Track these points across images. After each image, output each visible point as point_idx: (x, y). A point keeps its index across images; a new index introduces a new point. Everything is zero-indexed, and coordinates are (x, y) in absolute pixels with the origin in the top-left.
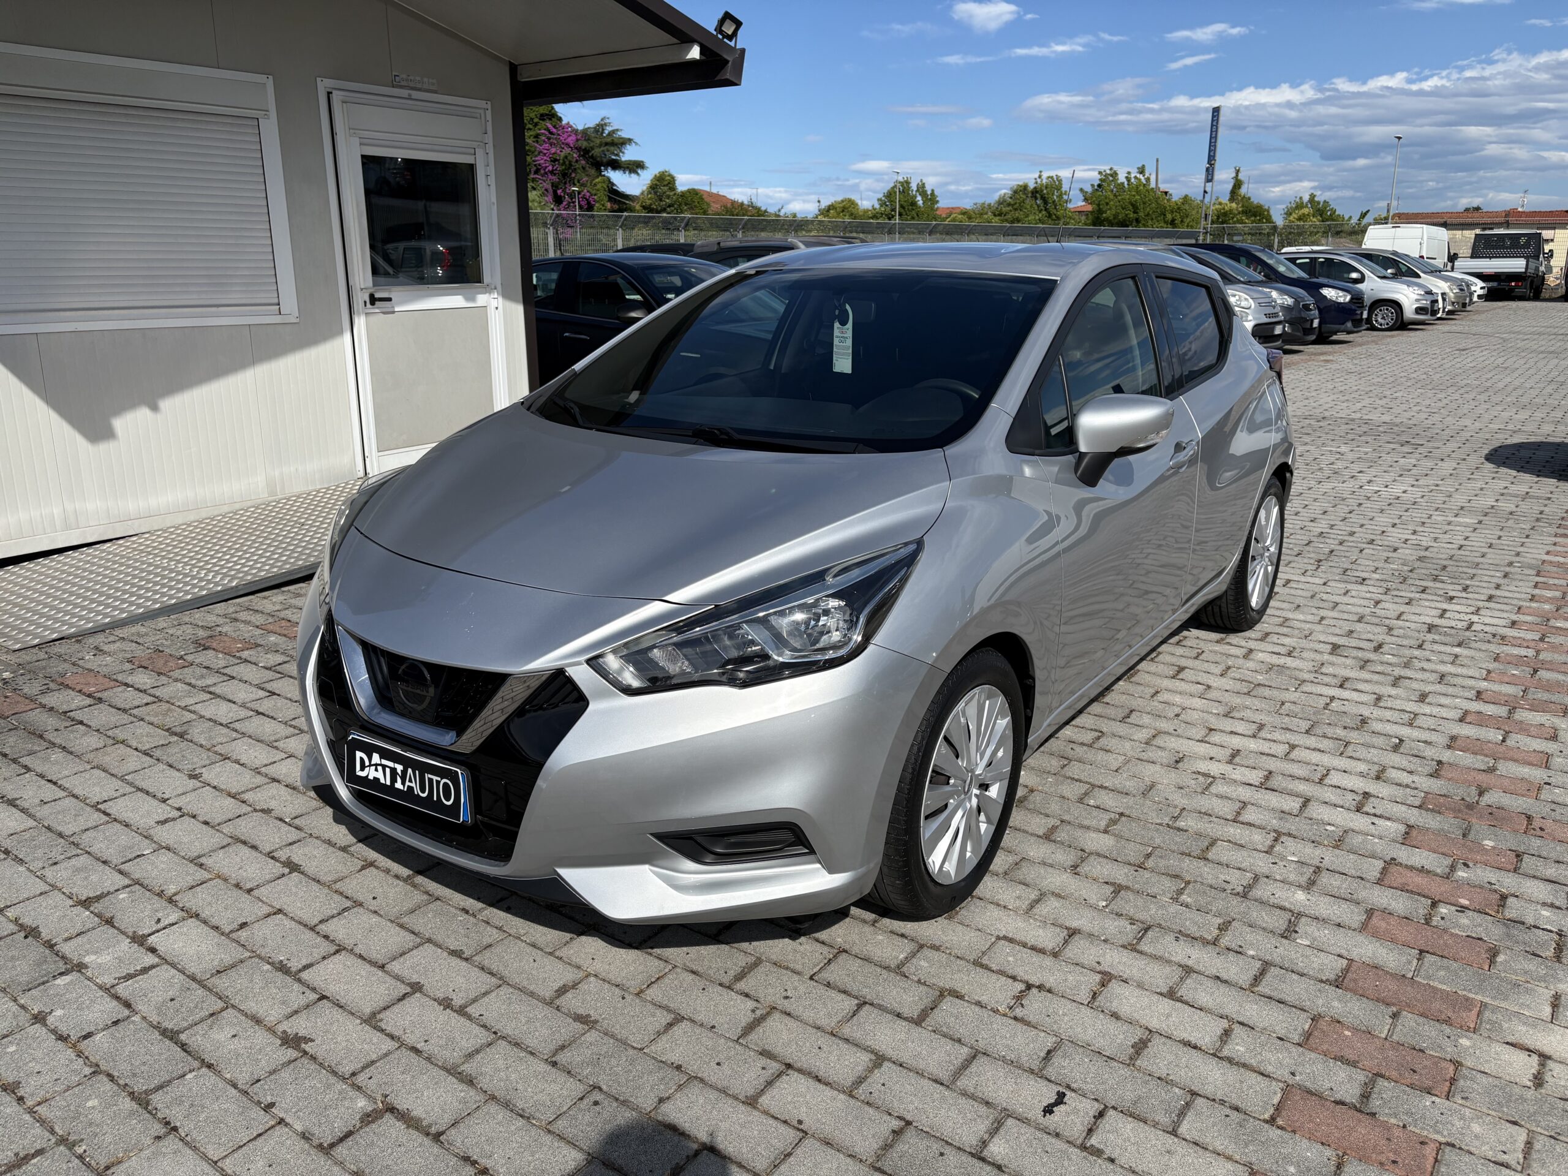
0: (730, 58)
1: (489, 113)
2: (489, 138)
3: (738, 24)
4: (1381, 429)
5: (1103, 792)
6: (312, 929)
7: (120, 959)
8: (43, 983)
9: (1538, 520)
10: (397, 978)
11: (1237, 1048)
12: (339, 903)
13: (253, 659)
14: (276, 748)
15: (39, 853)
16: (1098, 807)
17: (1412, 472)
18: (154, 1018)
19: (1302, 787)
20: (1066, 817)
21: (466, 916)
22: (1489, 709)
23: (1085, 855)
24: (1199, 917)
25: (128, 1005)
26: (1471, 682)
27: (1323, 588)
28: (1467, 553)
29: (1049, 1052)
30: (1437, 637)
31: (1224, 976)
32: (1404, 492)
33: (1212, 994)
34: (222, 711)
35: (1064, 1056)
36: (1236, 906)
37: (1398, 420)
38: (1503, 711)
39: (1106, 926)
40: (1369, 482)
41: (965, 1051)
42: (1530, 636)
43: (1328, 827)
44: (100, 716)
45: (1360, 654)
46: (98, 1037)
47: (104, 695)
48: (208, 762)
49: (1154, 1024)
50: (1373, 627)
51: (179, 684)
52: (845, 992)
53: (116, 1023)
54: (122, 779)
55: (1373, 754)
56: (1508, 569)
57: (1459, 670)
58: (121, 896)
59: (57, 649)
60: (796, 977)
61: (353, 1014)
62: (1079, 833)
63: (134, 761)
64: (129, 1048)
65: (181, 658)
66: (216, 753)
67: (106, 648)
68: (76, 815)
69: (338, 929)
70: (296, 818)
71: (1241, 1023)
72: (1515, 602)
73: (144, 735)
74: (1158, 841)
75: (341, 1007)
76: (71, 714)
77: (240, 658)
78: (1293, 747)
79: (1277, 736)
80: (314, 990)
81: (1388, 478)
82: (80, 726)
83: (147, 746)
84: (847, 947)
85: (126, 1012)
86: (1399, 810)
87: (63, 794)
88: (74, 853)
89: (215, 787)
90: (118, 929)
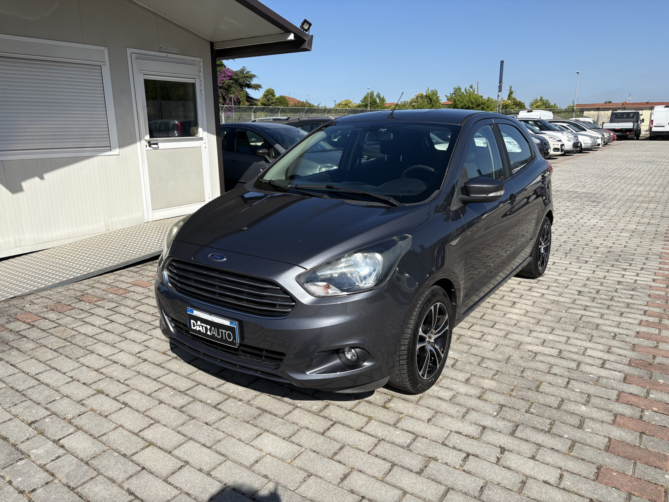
0: (307, 39)
1: (201, 63)
2: (202, 74)
3: (310, 25)
4: (582, 195)
5: (489, 361)
6: (137, 434)
7: (47, 451)
8: (12, 464)
9: (656, 234)
10: (178, 458)
11: (567, 483)
12: (148, 421)
13: (102, 305)
14: (115, 347)
15: (8, 400)
16: (487, 368)
17: (599, 214)
18: (65, 481)
19: (575, 357)
20: (474, 373)
21: (208, 426)
22: (651, 319)
23: (485, 391)
24: (540, 419)
25: (53, 475)
26: (641, 307)
27: (569, 265)
28: (629, 249)
29: (482, 488)
30: (622, 287)
31: (556, 448)
32: (597, 223)
33: (552, 457)
34: (89, 330)
35: (489, 490)
36: (556, 414)
37: (589, 191)
38: (656, 320)
39: (499, 424)
40: (582, 218)
41: (443, 488)
42: (662, 285)
43: (591, 375)
44: (34, 334)
45: (591, 295)
46: (38, 491)
47: (35, 323)
48: (84, 354)
49: (528, 472)
50: (594, 283)
51: (69, 318)
52: (384, 459)
53: (47, 483)
54: (44, 363)
55: (603, 341)
56: (647, 256)
57: (635, 302)
58: (47, 420)
59: (13, 302)
60: (362, 453)
61: (157, 477)
62: (481, 380)
63: (50, 355)
64: (53, 496)
65: (69, 305)
66: (87, 350)
67: (35, 301)
68: (24, 381)
69: (149, 434)
70: (126, 380)
71: (567, 471)
72: (653, 270)
73: (54, 342)
74: (516, 383)
75: (152, 473)
76: (20, 333)
77: (96, 305)
78: (569, 338)
79: (561, 333)
80: (139, 465)
81: (590, 216)
82: (24, 338)
83: (56, 347)
84: (383, 437)
85: (52, 478)
86: (620, 367)
87: (17, 371)
88: (24, 399)
89: (87, 367)
90: (46, 437)
